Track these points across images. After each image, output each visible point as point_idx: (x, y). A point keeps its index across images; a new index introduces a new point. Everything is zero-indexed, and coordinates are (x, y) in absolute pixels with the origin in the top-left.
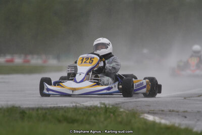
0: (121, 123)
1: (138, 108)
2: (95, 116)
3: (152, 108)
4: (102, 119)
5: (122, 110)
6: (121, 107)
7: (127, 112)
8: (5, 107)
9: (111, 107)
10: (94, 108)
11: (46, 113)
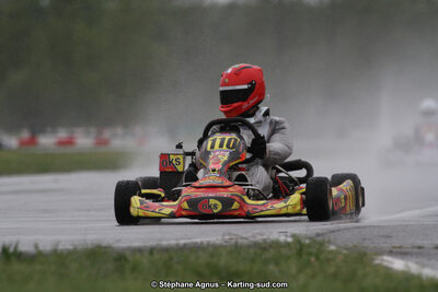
0: (335, 276)
1: (367, 243)
2: (277, 264)
3: (397, 243)
4: (294, 270)
5: (332, 248)
6: (329, 242)
7: (345, 252)
8: (80, 247)
9: (307, 241)
10: (271, 246)
11: (171, 258)
